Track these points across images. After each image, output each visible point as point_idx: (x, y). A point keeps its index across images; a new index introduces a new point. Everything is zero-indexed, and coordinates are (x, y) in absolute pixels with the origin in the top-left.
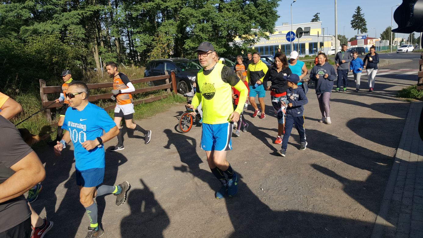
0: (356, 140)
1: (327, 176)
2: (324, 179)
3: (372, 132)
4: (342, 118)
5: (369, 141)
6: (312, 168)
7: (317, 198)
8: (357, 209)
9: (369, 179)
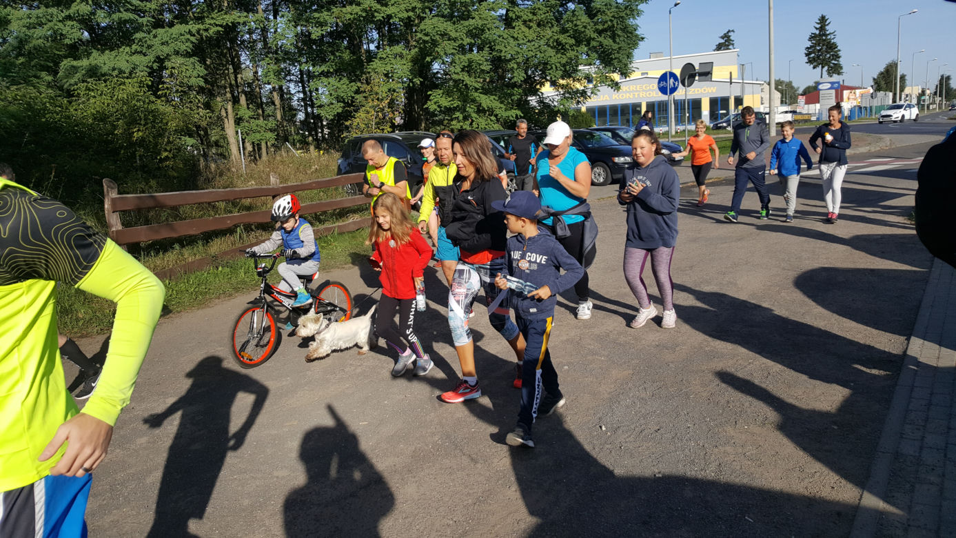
0: (816, 319)
1: (750, 399)
2: (743, 405)
3: (853, 300)
4: (784, 269)
5: (844, 319)
6: (717, 381)
7: (728, 448)
8: (818, 474)
9: (846, 406)
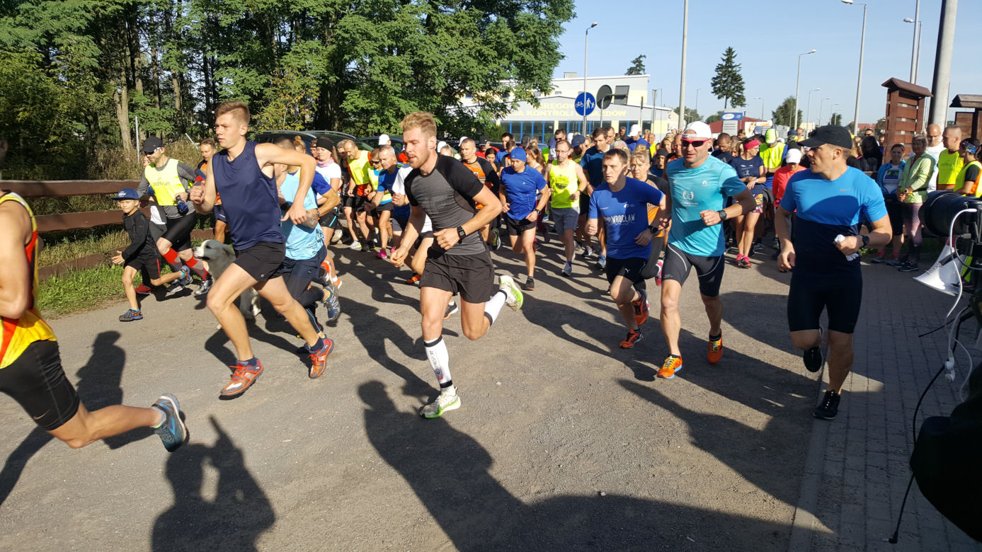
2: (674, 425)
3: (768, 325)
5: (762, 343)
7: (664, 468)
8: (752, 495)
